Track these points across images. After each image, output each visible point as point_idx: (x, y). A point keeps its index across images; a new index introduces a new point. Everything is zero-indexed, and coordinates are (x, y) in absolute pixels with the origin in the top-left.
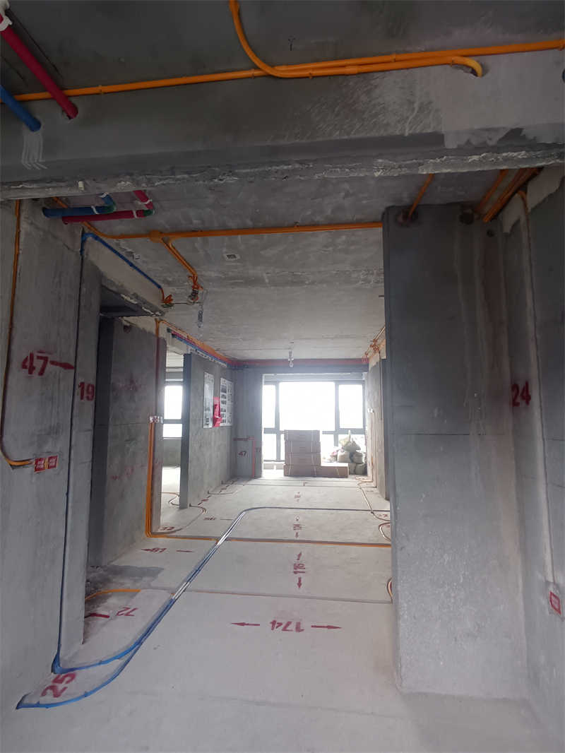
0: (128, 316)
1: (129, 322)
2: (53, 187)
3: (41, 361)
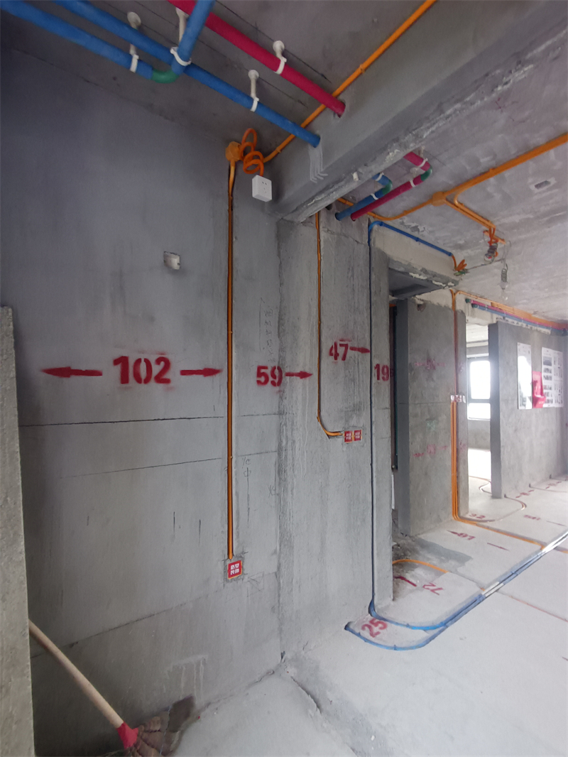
0: (420, 294)
1: (423, 300)
2: (335, 190)
3: (343, 348)
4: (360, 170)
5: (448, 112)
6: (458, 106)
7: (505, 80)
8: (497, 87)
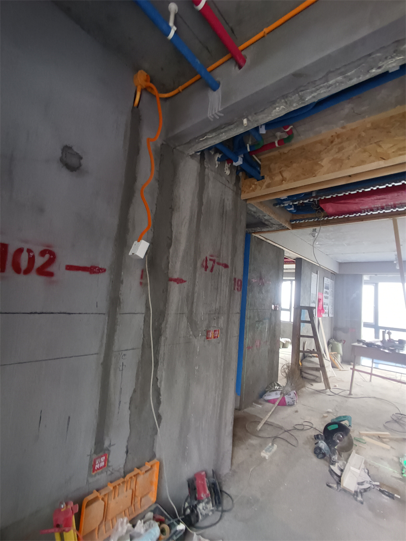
3: (212, 262)
4: (250, 118)
5: (331, 82)
6: (340, 78)
7: (380, 65)
8: (372, 69)
